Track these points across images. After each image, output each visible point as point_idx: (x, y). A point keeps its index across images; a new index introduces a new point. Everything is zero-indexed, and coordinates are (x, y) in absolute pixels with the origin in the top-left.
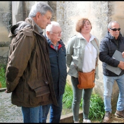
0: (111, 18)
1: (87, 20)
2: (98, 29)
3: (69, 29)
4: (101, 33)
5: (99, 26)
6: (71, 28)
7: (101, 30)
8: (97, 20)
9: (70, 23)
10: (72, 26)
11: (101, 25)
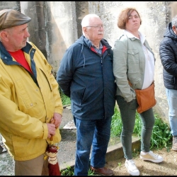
0: (170, 8)
1: (134, 10)
2: (152, 24)
3: (109, 26)
4: (156, 30)
5: (152, 20)
6: (112, 24)
7: (157, 25)
8: (150, 11)
9: (109, 17)
10: (113, 21)
11: (156, 18)
